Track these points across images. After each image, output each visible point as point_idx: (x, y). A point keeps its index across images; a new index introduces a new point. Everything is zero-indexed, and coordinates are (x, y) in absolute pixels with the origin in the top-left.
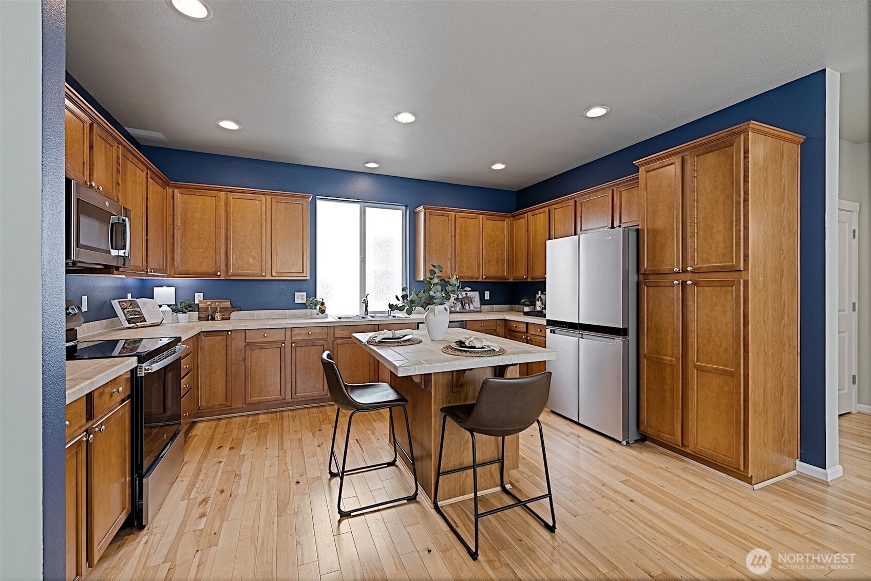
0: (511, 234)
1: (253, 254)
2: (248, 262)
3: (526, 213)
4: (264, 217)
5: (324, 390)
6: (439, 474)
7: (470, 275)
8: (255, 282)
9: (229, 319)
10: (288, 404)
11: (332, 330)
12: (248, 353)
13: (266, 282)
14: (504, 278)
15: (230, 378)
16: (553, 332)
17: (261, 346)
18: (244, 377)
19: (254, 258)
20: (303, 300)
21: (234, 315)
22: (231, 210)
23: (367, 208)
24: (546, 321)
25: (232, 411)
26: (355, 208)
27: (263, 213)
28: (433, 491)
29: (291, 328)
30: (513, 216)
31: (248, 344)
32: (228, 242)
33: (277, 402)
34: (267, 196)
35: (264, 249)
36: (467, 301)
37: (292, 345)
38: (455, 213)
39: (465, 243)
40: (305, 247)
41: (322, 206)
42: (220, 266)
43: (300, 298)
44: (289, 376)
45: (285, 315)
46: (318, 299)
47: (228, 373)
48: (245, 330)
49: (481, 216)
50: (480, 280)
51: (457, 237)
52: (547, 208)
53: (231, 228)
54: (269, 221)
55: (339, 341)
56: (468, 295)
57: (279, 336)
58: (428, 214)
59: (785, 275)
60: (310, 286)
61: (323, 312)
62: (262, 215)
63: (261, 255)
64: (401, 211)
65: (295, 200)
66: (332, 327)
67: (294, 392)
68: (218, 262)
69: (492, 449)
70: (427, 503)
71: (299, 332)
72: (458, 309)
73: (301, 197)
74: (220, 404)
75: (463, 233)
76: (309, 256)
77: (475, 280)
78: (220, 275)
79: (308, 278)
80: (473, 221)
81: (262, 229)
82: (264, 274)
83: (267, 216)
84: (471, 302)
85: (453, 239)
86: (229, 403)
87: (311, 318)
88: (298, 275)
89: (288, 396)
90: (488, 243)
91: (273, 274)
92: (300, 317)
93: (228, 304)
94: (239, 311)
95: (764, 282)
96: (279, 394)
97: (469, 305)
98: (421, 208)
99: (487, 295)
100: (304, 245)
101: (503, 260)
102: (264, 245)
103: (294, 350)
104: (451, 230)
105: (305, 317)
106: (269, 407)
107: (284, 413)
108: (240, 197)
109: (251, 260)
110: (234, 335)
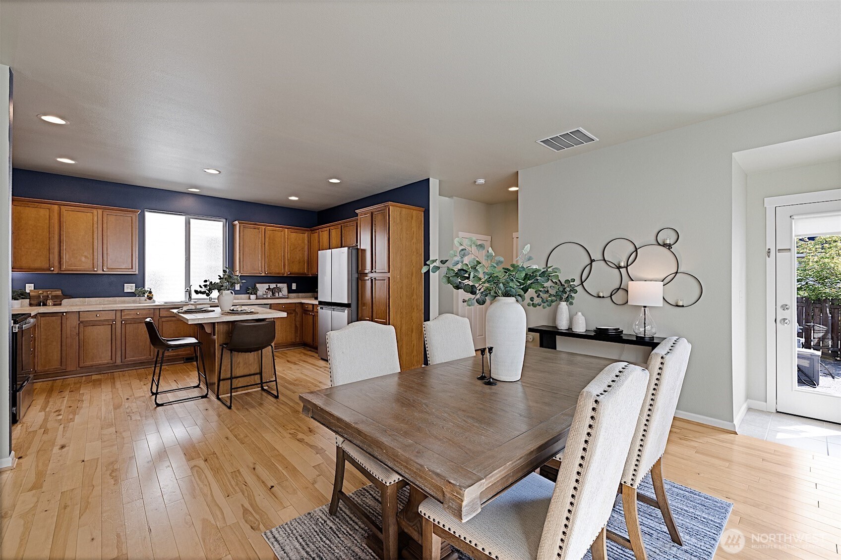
0: (309, 242)
1: (85, 254)
2: (80, 260)
3: (318, 229)
4: (95, 226)
5: (150, 355)
6: (219, 380)
7: (277, 272)
8: (85, 276)
9: (60, 304)
10: (117, 367)
11: (158, 311)
12: (82, 329)
13: (97, 275)
14: (305, 274)
15: (64, 348)
16: (322, 308)
17: (94, 324)
18: (78, 347)
19: (86, 257)
20: (132, 289)
21: (65, 302)
22: (63, 219)
23: (191, 219)
24: (318, 302)
25: (66, 374)
26: (181, 219)
27: (95, 223)
28: (216, 390)
29: (121, 310)
30: (311, 231)
31: (82, 322)
32: (62, 244)
33: (108, 365)
34: (98, 210)
35: (95, 250)
36: (277, 290)
37: (122, 323)
38: (264, 227)
39: (273, 248)
40: (134, 249)
41: (150, 217)
42: (53, 263)
43: (129, 288)
44: (120, 346)
45: (116, 301)
46: (146, 289)
47: (63, 344)
48: (79, 312)
49: (286, 230)
50: (285, 275)
51: (267, 244)
52: (328, 228)
53: (64, 234)
54: (100, 229)
55: (164, 319)
56: (278, 286)
57: (111, 316)
58: (242, 227)
59: (414, 275)
60: (139, 279)
61: (150, 298)
62: (94, 225)
63: (93, 255)
64: (222, 223)
65: (125, 214)
66: (159, 309)
67: (123, 357)
68: (51, 260)
69: (255, 368)
70: (213, 397)
71: (128, 313)
72: (269, 296)
73: (129, 212)
74: (55, 368)
75: (271, 241)
76: (137, 256)
77: (281, 275)
78: (53, 270)
79: (137, 273)
80: (279, 234)
81: (94, 235)
82: (96, 269)
83: (99, 225)
84: (281, 291)
85: (263, 245)
86: (64, 367)
87: (140, 303)
88: (128, 270)
89: (119, 361)
90: (292, 249)
91: (105, 270)
92: (128, 303)
93: (59, 293)
94: (70, 298)
95: (400, 278)
96: (110, 358)
97: (278, 293)
98: (236, 222)
99: (294, 286)
100: (133, 248)
101: (304, 261)
102: (95, 247)
103: (123, 326)
104: (262, 240)
105: (134, 302)
106: (100, 369)
107: (115, 373)
108: (72, 210)
109: (83, 259)
110: (68, 315)
